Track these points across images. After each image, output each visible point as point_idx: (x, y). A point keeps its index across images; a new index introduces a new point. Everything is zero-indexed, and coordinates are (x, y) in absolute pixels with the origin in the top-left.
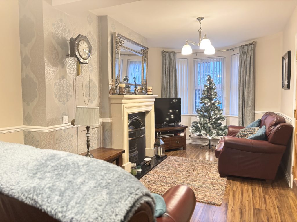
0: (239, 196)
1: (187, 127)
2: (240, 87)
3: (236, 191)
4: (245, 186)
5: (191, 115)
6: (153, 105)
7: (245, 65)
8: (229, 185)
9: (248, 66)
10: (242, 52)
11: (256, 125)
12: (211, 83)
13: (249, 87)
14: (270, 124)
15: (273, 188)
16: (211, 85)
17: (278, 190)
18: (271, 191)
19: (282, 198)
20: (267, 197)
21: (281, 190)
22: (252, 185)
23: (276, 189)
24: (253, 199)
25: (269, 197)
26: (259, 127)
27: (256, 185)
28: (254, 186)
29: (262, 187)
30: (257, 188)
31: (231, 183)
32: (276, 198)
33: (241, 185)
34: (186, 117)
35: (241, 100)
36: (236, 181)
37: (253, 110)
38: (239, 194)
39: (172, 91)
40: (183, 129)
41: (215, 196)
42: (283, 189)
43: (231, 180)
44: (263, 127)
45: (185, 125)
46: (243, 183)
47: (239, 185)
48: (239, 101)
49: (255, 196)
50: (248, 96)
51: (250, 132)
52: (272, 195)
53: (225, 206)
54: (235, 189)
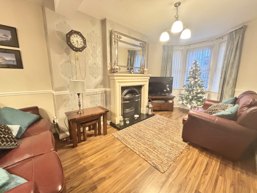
0: (189, 167)
1: (175, 97)
2: (223, 68)
3: (189, 160)
4: (201, 156)
5: (182, 89)
6: (147, 81)
7: (231, 49)
8: (186, 151)
9: (234, 50)
10: (230, 38)
11: (230, 102)
12: (197, 66)
13: (231, 69)
14: (244, 104)
15: (233, 169)
16: (197, 68)
17: (239, 172)
18: (229, 171)
19: (240, 187)
20: (220, 178)
21: (243, 175)
22: (210, 158)
23: (237, 170)
24: (202, 175)
25: (223, 180)
26: (233, 105)
27: (215, 159)
28: (211, 160)
29: (220, 163)
30: (214, 163)
31: (189, 149)
32: (232, 185)
33: (198, 154)
34: (178, 90)
35: (222, 79)
36: (196, 148)
37: (233, 88)
38: (190, 164)
39: (168, 72)
40: (172, 98)
41: (165, 160)
42: (247, 174)
43: (192, 146)
44: (237, 105)
45: (174, 96)
46: (201, 152)
47: (196, 154)
48: (221, 81)
49: (207, 173)
50: (230, 76)
51: (221, 108)
52: (228, 178)
53: (167, 176)
54: (189, 158)
